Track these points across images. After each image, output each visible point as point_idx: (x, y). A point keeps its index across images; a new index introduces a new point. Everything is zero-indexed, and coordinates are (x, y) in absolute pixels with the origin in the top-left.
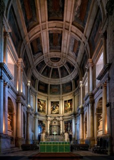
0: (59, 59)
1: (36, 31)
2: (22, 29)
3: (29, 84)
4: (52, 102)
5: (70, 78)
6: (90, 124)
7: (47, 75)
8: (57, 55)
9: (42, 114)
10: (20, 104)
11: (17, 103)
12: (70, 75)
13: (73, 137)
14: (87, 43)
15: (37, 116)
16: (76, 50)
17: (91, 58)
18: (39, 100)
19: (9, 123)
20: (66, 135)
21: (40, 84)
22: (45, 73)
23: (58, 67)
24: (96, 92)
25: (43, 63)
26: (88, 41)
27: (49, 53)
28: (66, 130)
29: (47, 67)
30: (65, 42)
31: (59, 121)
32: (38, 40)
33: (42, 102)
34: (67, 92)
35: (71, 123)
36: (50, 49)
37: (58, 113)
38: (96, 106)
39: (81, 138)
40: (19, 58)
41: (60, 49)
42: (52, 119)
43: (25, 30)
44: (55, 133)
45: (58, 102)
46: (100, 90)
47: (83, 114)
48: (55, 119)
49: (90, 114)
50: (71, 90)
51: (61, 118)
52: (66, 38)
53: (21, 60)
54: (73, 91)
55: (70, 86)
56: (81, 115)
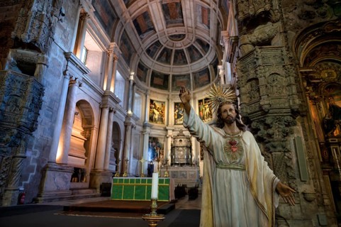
0: (184, 35)
1: (140, 4)
2: (118, 5)
3: (132, 78)
4: (176, 104)
5: (205, 62)
7: (167, 61)
8: (180, 30)
10: (106, 111)
11: (101, 110)
12: (205, 57)
14: (218, 10)
16: (206, 21)
21: (154, 75)
22: (164, 58)
23: (184, 48)
25: (158, 43)
26: (220, 7)
27: (166, 30)
29: (165, 49)
30: (188, 12)
32: (146, 15)
36: (167, 24)
40: (113, 41)
41: (183, 22)
43: (123, 6)
52: (188, 6)
53: (113, 45)
55: (206, 75)
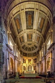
0: (31, 44)
1: (22, 33)
2: (16, 32)
3: (19, 53)
4: (28, 60)
6: (44, 67)
7: (27, 50)
8: (31, 42)
9: (25, 64)
10: (16, 60)
11: (15, 60)
12: (36, 50)
13: (37, 72)
14: (43, 37)
15: (23, 64)
17: (45, 42)
18: (23, 59)
19: (11, 67)
20: (34, 71)
21: (24, 53)
23: (31, 47)
24: (47, 55)
26: (43, 36)
27: (27, 42)
28: (34, 69)
29: (26, 47)
30: (34, 37)
31: (31, 66)
32: (23, 37)
33: (25, 60)
34: (35, 56)
35: (36, 67)
36: (28, 40)
37: (31, 63)
38: (47, 60)
39: (40, 72)
40: (15, 43)
41: (32, 40)
42: (29, 65)
44: (30, 71)
45: (31, 60)
46: (49, 54)
47: (41, 64)
48: (30, 65)
49: (44, 63)
50: (36, 55)
51: (32, 65)
52: (34, 36)
53: (15, 44)
54: (37, 56)
55: (35, 54)
56: (40, 64)
